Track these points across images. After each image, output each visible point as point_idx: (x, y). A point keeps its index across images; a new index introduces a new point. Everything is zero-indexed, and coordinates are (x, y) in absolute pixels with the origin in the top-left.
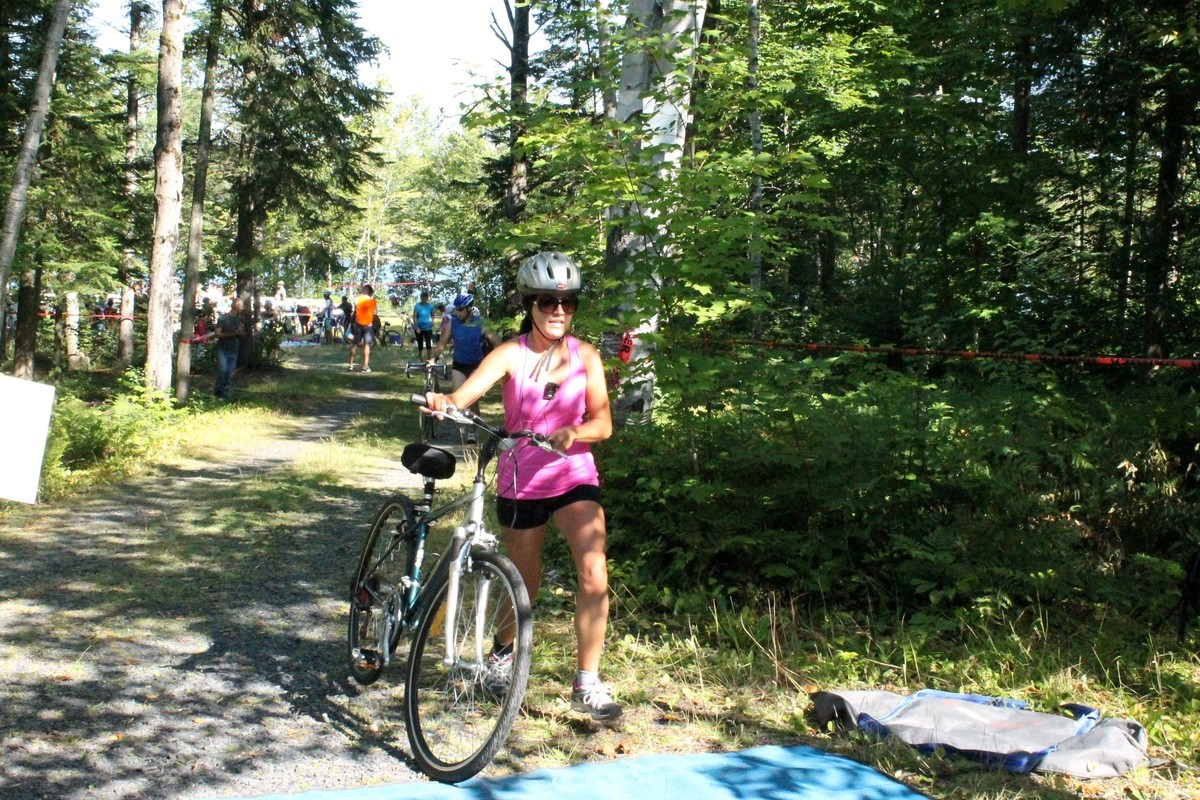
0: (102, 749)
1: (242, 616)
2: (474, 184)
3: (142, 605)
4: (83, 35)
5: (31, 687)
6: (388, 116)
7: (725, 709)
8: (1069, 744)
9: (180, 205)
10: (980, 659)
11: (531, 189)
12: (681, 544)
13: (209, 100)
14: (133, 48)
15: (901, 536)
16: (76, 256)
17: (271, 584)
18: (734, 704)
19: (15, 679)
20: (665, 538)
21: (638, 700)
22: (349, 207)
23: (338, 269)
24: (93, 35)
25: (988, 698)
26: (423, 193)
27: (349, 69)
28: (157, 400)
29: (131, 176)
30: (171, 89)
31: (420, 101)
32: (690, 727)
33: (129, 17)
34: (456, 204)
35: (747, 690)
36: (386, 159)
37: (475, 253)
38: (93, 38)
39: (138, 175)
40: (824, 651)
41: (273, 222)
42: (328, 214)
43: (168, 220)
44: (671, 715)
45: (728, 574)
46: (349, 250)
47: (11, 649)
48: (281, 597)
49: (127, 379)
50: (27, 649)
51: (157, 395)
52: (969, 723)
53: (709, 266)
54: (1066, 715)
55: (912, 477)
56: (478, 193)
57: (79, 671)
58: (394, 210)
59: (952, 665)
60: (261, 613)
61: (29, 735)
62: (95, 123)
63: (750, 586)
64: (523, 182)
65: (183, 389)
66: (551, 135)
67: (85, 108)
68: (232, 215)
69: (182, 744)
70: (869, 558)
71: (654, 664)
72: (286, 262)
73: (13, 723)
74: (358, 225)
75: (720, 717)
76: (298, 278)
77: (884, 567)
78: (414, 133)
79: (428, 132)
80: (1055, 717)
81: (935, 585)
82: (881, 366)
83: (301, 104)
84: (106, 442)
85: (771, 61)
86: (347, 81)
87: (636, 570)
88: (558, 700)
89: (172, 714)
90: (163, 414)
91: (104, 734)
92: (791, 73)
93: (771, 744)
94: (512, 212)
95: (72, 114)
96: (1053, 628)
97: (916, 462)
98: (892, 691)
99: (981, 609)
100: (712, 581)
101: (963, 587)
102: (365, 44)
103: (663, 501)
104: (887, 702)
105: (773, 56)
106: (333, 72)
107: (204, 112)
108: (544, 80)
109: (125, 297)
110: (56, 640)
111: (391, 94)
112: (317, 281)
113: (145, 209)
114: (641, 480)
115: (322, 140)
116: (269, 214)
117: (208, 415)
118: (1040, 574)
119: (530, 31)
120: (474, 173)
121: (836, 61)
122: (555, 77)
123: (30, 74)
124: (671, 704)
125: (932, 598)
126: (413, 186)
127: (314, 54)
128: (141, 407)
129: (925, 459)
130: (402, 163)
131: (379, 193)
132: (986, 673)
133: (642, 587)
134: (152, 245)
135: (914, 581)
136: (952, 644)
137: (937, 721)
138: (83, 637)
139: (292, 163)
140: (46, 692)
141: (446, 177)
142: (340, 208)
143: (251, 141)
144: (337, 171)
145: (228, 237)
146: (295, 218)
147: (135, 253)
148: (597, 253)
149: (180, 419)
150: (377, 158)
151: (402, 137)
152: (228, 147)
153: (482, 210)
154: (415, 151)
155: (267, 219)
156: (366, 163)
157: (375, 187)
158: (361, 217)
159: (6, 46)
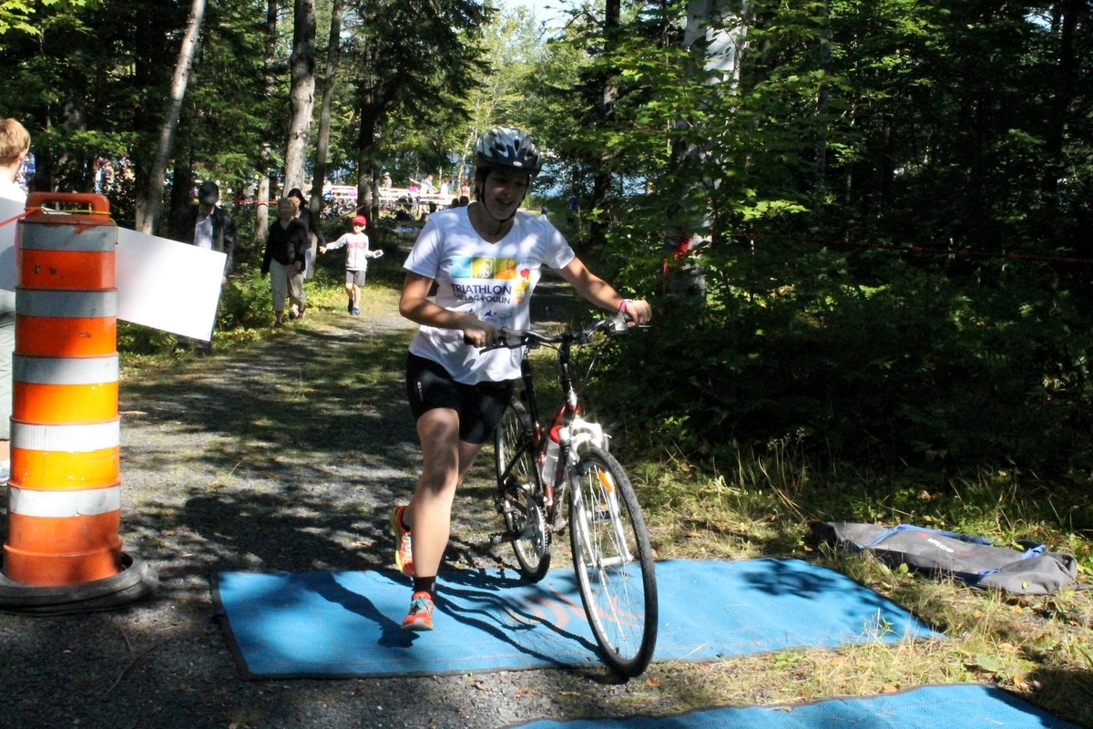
2: (570, 92)
6: (495, 27)
9: (311, 106)
11: (621, 97)
13: (338, 12)
16: (222, 148)
22: (458, 109)
23: (447, 165)
26: (526, 96)
29: (270, 79)
30: (306, 4)
31: (526, 13)
34: (554, 107)
36: (492, 67)
37: (567, 154)
39: (275, 78)
41: (391, 120)
42: (440, 115)
43: (304, 120)
46: (458, 147)
56: (573, 99)
58: (499, 112)
62: (241, 33)
64: (614, 90)
67: (234, 19)
68: (356, 114)
72: (402, 157)
74: (466, 126)
76: (412, 171)
78: (519, 42)
79: (532, 42)
83: (419, 16)
84: (246, 309)
94: (603, 118)
95: (222, 24)
107: (335, 23)
109: (262, 186)
111: (497, 10)
113: (282, 109)
116: (387, 113)
117: (331, 291)
120: (571, 81)
126: (517, 90)
130: (508, 69)
131: (487, 96)
134: (287, 140)
139: (410, 69)
141: (547, 83)
142: (450, 111)
143: (374, 50)
144: (448, 78)
145: (351, 134)
146: (411, 119)
147: (272, 147)
148: (665, 158)
149: (308, 292)
150: (485, 68)
151: (508, 45)
152: (354, 54)
153: (577, 114)
154: (519, 57)
155: (386, 119)
156: (474, 71)
157: (482, 92)
158: (468, 119)
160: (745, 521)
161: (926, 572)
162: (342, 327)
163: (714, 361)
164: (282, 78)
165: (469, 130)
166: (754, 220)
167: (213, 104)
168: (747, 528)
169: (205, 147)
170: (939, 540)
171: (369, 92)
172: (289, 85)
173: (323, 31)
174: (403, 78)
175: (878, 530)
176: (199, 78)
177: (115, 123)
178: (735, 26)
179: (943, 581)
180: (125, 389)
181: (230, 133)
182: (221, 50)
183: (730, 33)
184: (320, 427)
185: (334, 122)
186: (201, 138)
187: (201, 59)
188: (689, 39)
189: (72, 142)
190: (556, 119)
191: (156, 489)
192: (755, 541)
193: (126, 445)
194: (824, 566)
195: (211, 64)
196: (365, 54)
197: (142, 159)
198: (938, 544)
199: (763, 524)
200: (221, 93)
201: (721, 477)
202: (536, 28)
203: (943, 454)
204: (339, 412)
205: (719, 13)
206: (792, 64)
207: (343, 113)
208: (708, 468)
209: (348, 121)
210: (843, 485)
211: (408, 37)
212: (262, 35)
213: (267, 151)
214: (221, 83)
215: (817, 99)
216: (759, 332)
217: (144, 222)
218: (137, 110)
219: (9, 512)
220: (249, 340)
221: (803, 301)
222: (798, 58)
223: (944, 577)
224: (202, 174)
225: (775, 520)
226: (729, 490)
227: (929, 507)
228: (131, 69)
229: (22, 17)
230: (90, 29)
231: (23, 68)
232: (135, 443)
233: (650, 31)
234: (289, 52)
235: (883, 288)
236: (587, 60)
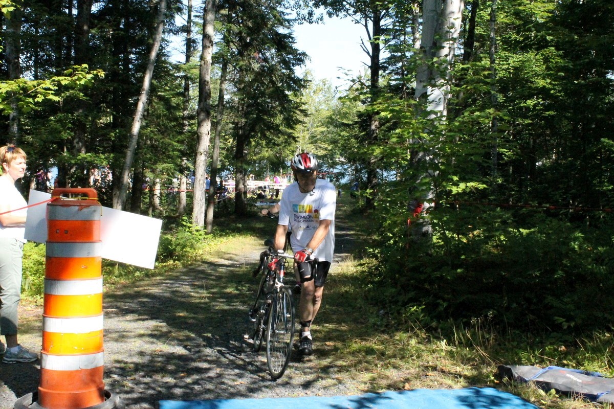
2: (352, 125)
4: (165, 55)
6: (310, 90)
9: (209, 137)
11: (381, 127)
13: (223, 85)
14: (188, 60)
16: (160, 161)
22: (290, 136)
23: (285, 167)
24: (168, 54)
26: (328, 128)
27: (291, 70)
28: (197, 231)
29: (186, 122)
30: (205, 81)
31: (327, 82)
33: (185, 47)
34: (343, 133)
36: (309, 112)
37: (351, 159)
38: (168, 56)
39: (189, 122)
41: (253, 143)
42: (281, 139)
43: (205, 144)
49: (183, 220)
51: (198, 228)
56: (354, 129)
58: (313, 137)
62: (170, 98)
64: (377, 123)
65: (210, 227)
67: (166, 90)
68: (234, 141)
72: (260, 163)
74: (294, 145)
76: (265, 171)
78: (323, 98)
79: (330, 98)
83: (267, 86)
84: (175, 249)
85: (503, 61)
86: (289, 75)
90: (200, 237)
92: (512, 67)
94: (370, 139)
95: (159, 93)
102: (299, 56)
105: (503, 58)
106: (284, 71)
107: (221, 91)
108: (387, 72)
109: (182, 181)
111: (311, 81)
113: (195, 138)
115: (277, 103)
116: (251, 140)
117: (222, 239)
119: (380, 48)
120: (352, 119)
122: (393, 70)
123: (139, 75)
126: (323, 125)
127: (274, 63)
128: (189, 234)
130: (317, 113)
131: (306, 129)
134: (196, 155)
139: (263, 115)
141: (339, 120)
142: (286, 137)
143: (243, 105)
144: (285, 119)
145: (231, 151)
146: (264, 142)
147: (188, 160)
148: (406, 160)
149: (208, 240)
150: (304, 112)
151: (317, 100)
152: (232, 108)
153: (356, 137)
154: (323, 107)
155: (250, 142)
156: (298, 115)
157: (303, 126)
158: (296, 141)
159: (127, 61)
160: (459, 366)
161: (565, 394)
162: (227, 259)
163: (438, 274)
164: (193, 122)
165: (297, 148)
166: (458, 194)
167: (155, 137)
168: (461, 370)
169: (150, 160)
170: (573, 375)
171: (241, 128)
172: (197, 125)
173: (215, 95)
174: (259, 119)
175: (537, 369)
176: (147, 123)
177: (101, 149)
178: (443, 86)
179: (577, 399)
180: (106, 296)
181: (164, 153)
182: (159, 108)
183: (441, 90)
184: (216, 316)
185: (222, 145)
186: (148, 156)
187: (148, 113)
188: (418, 94)
189: (78, 160)
190: (345, 140)
191: (124, 353)
192: (466, 377)
193: (107, 328)
194: (507, 391)
195: (154, 115)
196: (238, 107)
197: (117, 168)
198: (572, 377)
199: (470, 367)
200: (159, 131)
201: (445, 341)
202: (332, 91)
203: (572, 324)
204: (226, 307)
205: (434, 79)
206: (475, 106)
207: (226, 140)
208: (436, 335)
209: (229, 145)
210: (515, 344)
211: (262, 97)
212: (182, 99)
213: (185, 162)
214: (158, 125)
215: (491, 125)
216: (463, 257)
217: (117, 203)
218: (113, 141)
219: (41, 368)
220: (175, 267)
221: (488, 238)
222: (479, 103)
223: (577, 397)
224: (149, 176)
225: (477, 365)
226: (449, 348)
227: (565, 355)
228: (110, 119)
229: (50, 92)
230: (88, 98)
231: (51, 120)
232: (113, 327)
233: (396, 90)
234: (197, 107)
235: (533, 230)
236: (361, 107)
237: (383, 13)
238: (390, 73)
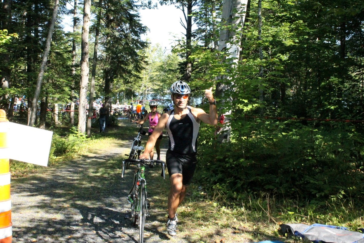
0: (66, 240)
1: (107, 200)
2: (175, 70)
3: (78, 197)
4: (60, 27)
5: (45, 221)
6: (149, 50)
7: (253, 229)
8: (361, 241)
9: (88, 77)
10: (332, 214)
11: (193, 71)
12: (239, 179)
13: (97, 46)
14: (74, 31)
15: (307, 176)
16: (57, 93)
17: (115, 191)
18: (256, 228)
19: (40, 219)
20: (235, 177)
21: (226, 226)
22: (138, 77)
23: (135, 96)
25: (335, 226)
26: (160, 73)
27: (138, 36)
28: (81, 136)
29: (73, 69)
30: (85, 43)
31: (159, 45)
32: (243, 235)
33: (73, 22)
34: (170, 76)
35: (260, 223)
36: (149, 63)
38: (63, 28)
39: (76, 69)
40: (284, 212)
41: (115, 82)
42: (132, 80)
43: (85, 82)
44: (237, 231)
45: (254, 188)
46: (138, 90)
47: (39, 210)
48: (119, 195)
49: (73, 129)
50: (44, 210)
51: (82, 134)
52: (329, 234)
53: (247, 94)
54: (360, 232)
55: (310, 158)
56: (177, 72)
57: (59, 217)
58: (151, 78)
59: (323, 216)
60: (113, 199)
61: (45, 236)
62: (63, 53)
63: (261, 191)
64: (190, 69)
65: (89, 132)
66: (199, 55)
67: (60, 49)
68: (103, 80)
69: (90, 239)
70: (297, 183)
71: (232, 215)
72: (119, 94)
73: (40, 232)
74: (141, 83)
75: (252, 232)
76: (123, 99)
77: (302, 186)
78: (157, 55)
79: (161, 55)
80: (356, 232)
81: (318, 191)
82: (301, 124)
83: (124, 47)
84: (67, 148)
85: (265, 31)
86: (137, 39)
87: (226, 187)
88: (203, 226)
89: (87, 230)
90: (83, 140)
91: (67, 235)
92: (271, 35)
93: (268, 240)
94: (187, 78)
95: (57, 51)
96: (355, 205)
97: (311, 153)
98: (305, 224)
99: (332, 199)
100: (249, 190)
101: (327, 192)
102: (143, 29)
103: (233, 165)
104: (303, 227)
106: (133, 37)
107: (95, 49)
108: (196, 38)
109: (72, 105)
110: (52, 207)
111: (150, 43)
112: (128, 100)
113: (78, 79)
114: (227, 159)
115: (130, 57)
116: (114, 80)
117: (96, 140)
118: (351, 188)
119: (192, 24)
120: (175, 66)
121: (285, 31)
122: (200, 37)
123: (44, 39)
124: (237, 228)
125: (317, 195)
126: (157, 71)
127: (128, 32)
128: (76, 138)
129: (314, 153)
130: (154, 64)
131: (147, 73)
132: (334, 219)
133: (228, 192)
134: (80, 89)
135: (312, 190)
136: (323, 210)
137: (319, 233)
138: (60, 206)
139: (121, 64)
140: (50, 223)
141: (167, 68)
142: (135, 78)
143: (109, 58)
144: (134, 66)
145: (102, 87)
146: (122, 81)
147: (75, 92)
149: (88, 141)
150: (146, 63)
151: (154, 56)
152: (102, 60)
154: (157, 60)
156: (143, 64)
157: (146, 71)
158: (142, 80)
159: (37, 31)
167: (54, 78)
169: (51, 92)
171: (108, 72)
172: (80, 70)
173: (91, 53)
174: (119, 67)
177: (20, 85)
185: (96, 83)
188: (220, 48)
190: (170, 80)
195: (54, 64)
196: (106, 59)
197: (30, 97)
202: (163, 50)
207: (99, 80)
209: (101, 83)
211: (120, 53)
212: (71, 54)
228: (26, 67)
234: (80, 59)
236: (180, 60)
237: (193, 3)
238: (198, 39)
